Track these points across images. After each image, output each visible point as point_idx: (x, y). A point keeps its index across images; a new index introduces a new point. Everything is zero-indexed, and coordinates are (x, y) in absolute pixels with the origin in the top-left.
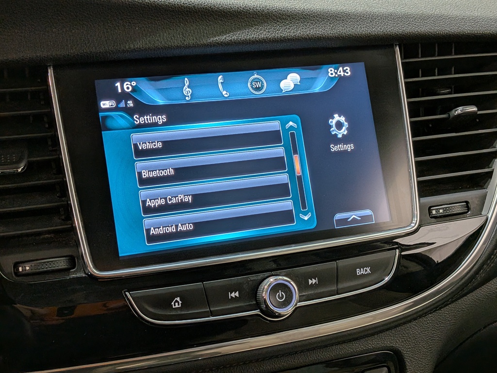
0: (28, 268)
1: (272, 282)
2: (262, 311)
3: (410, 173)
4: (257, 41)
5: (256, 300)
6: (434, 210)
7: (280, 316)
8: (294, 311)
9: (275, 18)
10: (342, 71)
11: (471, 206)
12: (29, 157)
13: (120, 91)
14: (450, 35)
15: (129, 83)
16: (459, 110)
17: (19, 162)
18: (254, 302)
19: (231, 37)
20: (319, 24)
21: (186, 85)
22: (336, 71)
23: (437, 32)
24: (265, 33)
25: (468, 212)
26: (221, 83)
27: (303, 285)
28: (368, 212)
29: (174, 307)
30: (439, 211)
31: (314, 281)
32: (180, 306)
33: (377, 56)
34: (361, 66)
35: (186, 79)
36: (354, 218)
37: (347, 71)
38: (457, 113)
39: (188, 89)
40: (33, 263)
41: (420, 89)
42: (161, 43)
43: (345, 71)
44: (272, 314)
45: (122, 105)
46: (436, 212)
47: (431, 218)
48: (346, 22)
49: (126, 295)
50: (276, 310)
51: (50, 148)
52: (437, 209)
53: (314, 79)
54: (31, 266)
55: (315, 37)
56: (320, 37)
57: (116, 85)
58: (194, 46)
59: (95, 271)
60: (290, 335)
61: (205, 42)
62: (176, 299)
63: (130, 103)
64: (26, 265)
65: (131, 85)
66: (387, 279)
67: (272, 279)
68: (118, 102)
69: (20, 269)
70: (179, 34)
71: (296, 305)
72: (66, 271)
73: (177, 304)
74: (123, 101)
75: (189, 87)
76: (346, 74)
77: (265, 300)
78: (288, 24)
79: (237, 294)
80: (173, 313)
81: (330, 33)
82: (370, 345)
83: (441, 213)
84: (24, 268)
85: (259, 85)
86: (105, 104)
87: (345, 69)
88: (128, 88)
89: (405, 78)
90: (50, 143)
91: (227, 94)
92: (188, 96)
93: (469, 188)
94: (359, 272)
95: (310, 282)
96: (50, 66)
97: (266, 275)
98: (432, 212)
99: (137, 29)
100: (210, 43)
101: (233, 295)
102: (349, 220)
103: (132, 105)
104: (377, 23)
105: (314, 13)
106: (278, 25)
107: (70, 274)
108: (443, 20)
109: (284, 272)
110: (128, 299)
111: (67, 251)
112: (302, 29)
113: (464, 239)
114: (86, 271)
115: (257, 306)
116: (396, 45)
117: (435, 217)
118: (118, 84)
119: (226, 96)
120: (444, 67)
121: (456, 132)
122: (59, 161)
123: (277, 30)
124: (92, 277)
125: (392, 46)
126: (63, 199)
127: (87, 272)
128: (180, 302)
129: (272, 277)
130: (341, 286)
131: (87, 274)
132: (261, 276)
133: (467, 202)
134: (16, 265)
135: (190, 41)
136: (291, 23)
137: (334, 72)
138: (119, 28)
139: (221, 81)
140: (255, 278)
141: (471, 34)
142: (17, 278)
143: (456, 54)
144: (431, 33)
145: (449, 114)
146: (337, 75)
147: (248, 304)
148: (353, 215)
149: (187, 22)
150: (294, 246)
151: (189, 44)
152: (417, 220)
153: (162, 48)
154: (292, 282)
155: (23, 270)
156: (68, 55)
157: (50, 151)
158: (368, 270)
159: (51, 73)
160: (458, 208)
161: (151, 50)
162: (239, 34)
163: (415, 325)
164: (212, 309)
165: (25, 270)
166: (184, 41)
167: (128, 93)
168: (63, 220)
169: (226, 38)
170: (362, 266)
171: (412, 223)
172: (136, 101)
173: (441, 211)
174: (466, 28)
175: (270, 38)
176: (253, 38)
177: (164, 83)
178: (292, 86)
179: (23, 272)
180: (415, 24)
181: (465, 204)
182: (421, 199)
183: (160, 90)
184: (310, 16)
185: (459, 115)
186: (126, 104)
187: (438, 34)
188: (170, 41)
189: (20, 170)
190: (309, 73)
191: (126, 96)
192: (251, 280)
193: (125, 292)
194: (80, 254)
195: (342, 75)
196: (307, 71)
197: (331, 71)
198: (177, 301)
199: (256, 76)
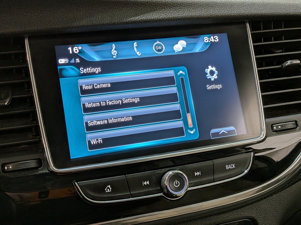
0: (11, 167)
1: (170, 174)
2: (164, 194)
3: (258, 102)
4: (158, 20)
5: (161, 187)
6: (275, 126)
7: (176, 197)
8: (186, 194)
9: (170, 6)
10: (213, 39)
11: (299, 124)
12: (12, 95)
13: (71, 52)
14: (281, 15)
15: (77, 48)
16: (289, 62)
17: (6, 98)
18: (159, 188)
19: (142, 18)
20: (198, 9)
21: (114, 48)
22: (209, 39)
23: (273, 14)
24: (163, 15)
25: (297, 127)
26: (136, 47)
27: (191, 176)
28: (232, 128)
29: (106, 192)
30: (278, 127)
31: (198, 173)
32: (111, 191)
33: (235, 29)
34: (225, 36)
35: (113, 45)
36: (223, 132)
37: (216, 39)
38: (287, 64)
39: (115, 51)
40: (14, 164)
41: (263, 50)
42: (97, 22)
43: (214, 39)
44: (172, 196)
45: (73, 61)
46: (276, 127)
47: (273, 131)
48: (215, 8)
49: (75, 184)
50: (174, 193)
51: (26, 90)
52: (277, 126)
53: (195, 44)
54: (13, 166)
55: (195, 17)
56: (199, 17)
57: (69, 49)
58: (118, 24)
59: (55, 169)
60: (183, 210)
61: (125, 21)
62: (108, 186)
63: (78, 60)
64: (10, 166)
65: (78, 49)
66: (246, 171)
67: (170, 173)
68: (70, 60)
69: (6, 168)
70: (109, 16)
71: (187, 189)
72: (36, 168)
73: (108, 190)
74: (73, 59)
75: (115, 50)
76: (215, 40)
77: (166, 186)
78: (178, 9)
79: (148, 183)
80: (106, 196)
81: (205, 15)
82: (236, 216)
83: (280, 128)
84: (8, 167)
85: (160, 48)
86: (62, 61)
87: (215, 37)
88: (76, 51)
89: (253, 43)
90: (26, 86)
91: (139, 54)
92: (115, 55)
93: (297, 112)
94: (227, 167)
95: (196, 174)
96: (26, 37)
97: (167, 170)
98: (273, 128)
99: (82, 13)
100: (128, 21)
101: (145, 183)
102: (220, 133)
103: (79, 61)
104: (235, 8)
105: (194, 2)
106: (172, 10)
107: (39, 170)
108: (277, 6)
109: (179, 168)
110: (77, 187)
111: (36, 156)
112: (187, 12)
113: (295, 145)
114: (48, 168)
115: (161, 190)
116: (247, 22)
117: (276, 131)
118: (70, 49)
119: (139, 55)
120: (278, 36)
121: (287, 77)
122: (32, 98)
123: (171, 13)
124: (52, 172)
125: (244, 23)
126: (34, 122)
127: (49, 170)
128: (111, 188)
129: (171, 171)
130: (216, 176)
131: (50, 171)
132: (163, 170)
133: (296, 121)
134: (3, 165)
135: (116, 20)
136: (180, 9)
137: (208, 39)
138: (70, 13)
139: (136, 46)
140: (160, 172)
141: (294, 14)
142: (3, 174)
143: (284, 28)
144: (269, 14)
145: (282, 65)
146: (209, 42)
147: (155, 189)
148: (222, 130)
149: (114, 9)
150: (185, 151)
151: (115, 22)
152: (264, 133)
153: (97, 25)
154: (184, 174)
155: (7, 169)
156: (38, 30)
157: (26, 91)
158: (234, 166)
159: (27, 42)
160: (290, 125)
161: (91, 26)
162: (147, 16)
163: (265, 202)
164: (131, 193)
165: (9, 169)
166: (112, 20)
167: (76, 54)
168: (34, 136)
169: (138, 18)
170: (229, 163)
171: (261, 135)
172: (81, 59)
173: (279, 127)
174: (291, 11)
175: (167, 18)
176: (155, 18)
177: (100, 47)
178: (181, 49)
179: (8, 170)
180: (259, 9)
181: (295, 122)
182: (266, 119)
183: (97, 52)
184: (192, 4)
185: (289, 66)
186: (75, 61)
187: (274, 15)
188: (103, 21)
189: (6, 104)
190: (192, 40)
191: (75, 56)
192: (157, 173)
193: (74, 182)
194: (45, 158)
195: (213, 41)
196: (191, 39)
197: (206, 39)
198: (108, 188)
199: (158, 42)
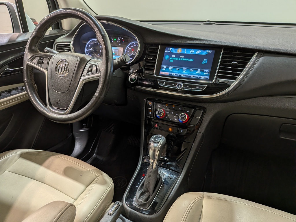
2: (177, 88)
12: (153, 57)
17: (151, 58)
25: (227, 83)
26: (186, 50)
27: (185, 86)
31: (188, 86)
33: (218, 50)
38: (233, 63)
39: (179, 51)
43: (210, 51)
53: (203, 52)
63: (170, 52)
68: (168, 51)
85: (192, 52)
86: (166, 51)
89: (222, 55)
91: (185, 52)
94: (197, 87)
101: (173, 84)
109: (182, 83)
116: (223, 48)
132: (178, 82)
133: (228, 81)
134: (146, 72)
145: (230, 63)
152: (213, 81)
158: (199, 87)
159: (160, 46)
164: (169, 86)
172: (171, 51)
178: (199, 53)
183: (175, 50)
190: (203, 51)
191: (170, 50)
192: (176, 83)
194: (154, 73)
197: (207, 51)
198: (164, 83)
199: (192, 50)
